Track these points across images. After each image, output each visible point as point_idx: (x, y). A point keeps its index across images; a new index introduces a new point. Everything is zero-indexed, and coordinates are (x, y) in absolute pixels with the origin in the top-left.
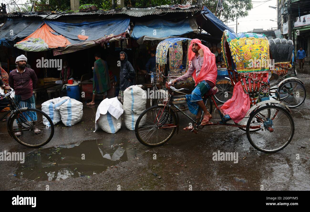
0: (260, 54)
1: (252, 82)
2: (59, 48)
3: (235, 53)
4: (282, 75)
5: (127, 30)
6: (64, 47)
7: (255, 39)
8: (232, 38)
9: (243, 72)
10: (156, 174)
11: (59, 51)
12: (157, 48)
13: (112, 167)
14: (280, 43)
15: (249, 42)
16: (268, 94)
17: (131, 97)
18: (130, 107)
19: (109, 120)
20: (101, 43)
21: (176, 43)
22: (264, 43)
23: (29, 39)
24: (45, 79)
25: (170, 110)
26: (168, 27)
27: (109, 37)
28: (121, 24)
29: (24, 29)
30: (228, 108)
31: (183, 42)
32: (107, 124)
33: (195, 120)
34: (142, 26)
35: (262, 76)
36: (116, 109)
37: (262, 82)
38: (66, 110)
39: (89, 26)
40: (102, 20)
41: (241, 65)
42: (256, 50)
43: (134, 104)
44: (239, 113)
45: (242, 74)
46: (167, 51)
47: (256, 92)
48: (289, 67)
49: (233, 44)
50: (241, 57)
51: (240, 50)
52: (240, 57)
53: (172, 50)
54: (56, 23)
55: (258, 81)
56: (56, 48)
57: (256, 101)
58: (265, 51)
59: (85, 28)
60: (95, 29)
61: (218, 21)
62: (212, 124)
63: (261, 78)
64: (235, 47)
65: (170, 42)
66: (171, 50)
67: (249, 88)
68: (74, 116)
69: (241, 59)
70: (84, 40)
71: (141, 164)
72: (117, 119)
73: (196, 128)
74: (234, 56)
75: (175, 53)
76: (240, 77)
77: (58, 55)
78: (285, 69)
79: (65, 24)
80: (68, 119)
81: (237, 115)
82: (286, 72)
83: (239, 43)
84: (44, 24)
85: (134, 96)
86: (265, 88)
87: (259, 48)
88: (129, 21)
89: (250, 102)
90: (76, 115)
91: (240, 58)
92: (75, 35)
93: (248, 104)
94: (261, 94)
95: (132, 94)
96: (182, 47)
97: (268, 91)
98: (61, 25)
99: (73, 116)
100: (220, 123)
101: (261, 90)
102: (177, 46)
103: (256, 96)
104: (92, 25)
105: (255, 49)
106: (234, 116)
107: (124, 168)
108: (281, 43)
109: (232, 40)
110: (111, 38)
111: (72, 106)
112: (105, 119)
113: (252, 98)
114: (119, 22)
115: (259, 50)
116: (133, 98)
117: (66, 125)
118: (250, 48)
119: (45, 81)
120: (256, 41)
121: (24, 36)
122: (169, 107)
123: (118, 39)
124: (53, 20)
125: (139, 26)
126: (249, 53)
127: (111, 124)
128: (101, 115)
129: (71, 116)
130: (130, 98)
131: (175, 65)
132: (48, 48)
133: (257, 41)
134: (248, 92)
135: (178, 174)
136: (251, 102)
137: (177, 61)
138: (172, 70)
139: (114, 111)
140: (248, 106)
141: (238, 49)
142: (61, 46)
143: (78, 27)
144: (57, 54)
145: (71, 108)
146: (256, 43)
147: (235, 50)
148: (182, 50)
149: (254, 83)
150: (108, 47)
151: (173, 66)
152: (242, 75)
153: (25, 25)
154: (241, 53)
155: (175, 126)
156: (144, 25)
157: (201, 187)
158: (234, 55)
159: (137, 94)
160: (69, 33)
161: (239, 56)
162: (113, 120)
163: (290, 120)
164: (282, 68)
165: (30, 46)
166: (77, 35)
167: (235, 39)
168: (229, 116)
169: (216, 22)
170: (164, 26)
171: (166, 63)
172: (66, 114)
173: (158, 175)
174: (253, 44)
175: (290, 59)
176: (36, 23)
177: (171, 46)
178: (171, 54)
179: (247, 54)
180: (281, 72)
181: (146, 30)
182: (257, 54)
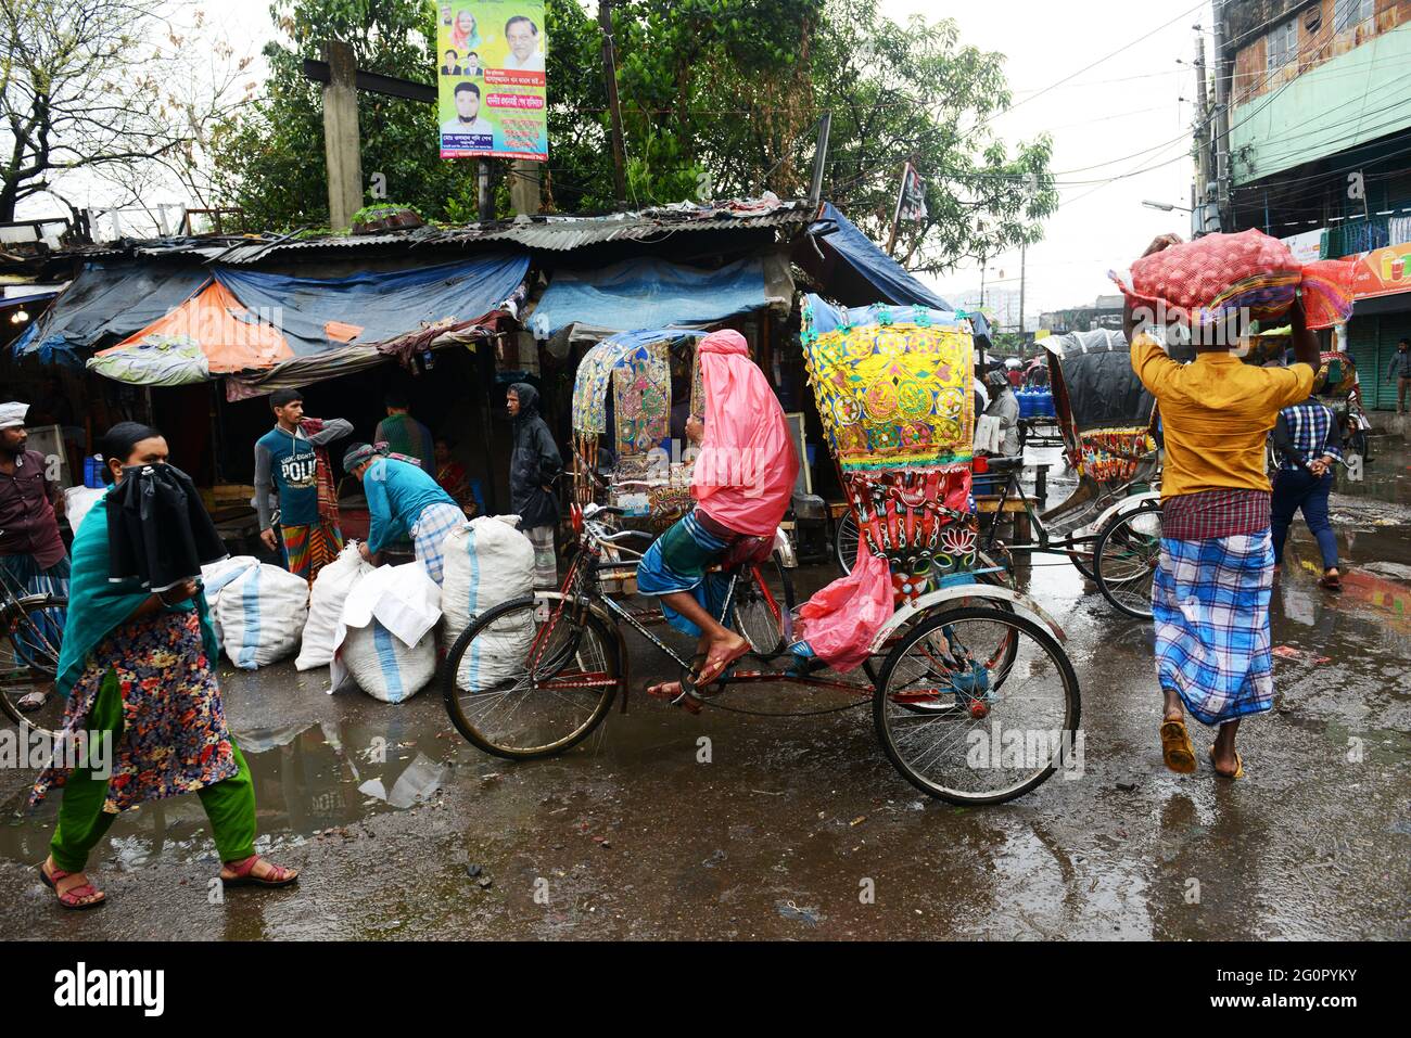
0: (935, 395)
1: (899, 508)
2: (246, 373)
3: (832, 388)
4: (1112, 482)
5: (507, 302)
6: (265, 370)
7: (919, 330)
8: (823, 329)
9: (864, 468)
10: (477, 868)
11: (248, 385)
12: (579, 372)
13: (329, 831)
14: (1107, 350)
15: (892, 344)
16: (970, 560)
17: (467, 561)
18: (466, 602)
19: (380, 650)
20: (399, 354)
21: (642, 349)
22: (953, 347)
23: (145, 340)
24: (217, 489)
25: (583, 615)
26: (676, 289)
27: (435, 327)
28: (494, 278)
29: (137, 302)
30: (828, 613)
31: (671, 348)
32: (372, 667)
33: (687, 662)
34: (576, 285)
35: (942, 485)
36: (407, 608)
37: (942, 510)
38: (238, 607)
39: (377, 288)
40: (427, 264)
41: (855, 439)
42: (918, 375)
43: (479, 589)
44: (848, 636)
45: (859, 476)
46: (607, 380)
47: (916, 552)
48: (1143, 447)
49: (826, 353)
50: (854, 407)
51: (851, 379)
52: (850, 405)
53: (628, 378)
54: (258, 279)
55: (924, 506)
56: (237, 373)
57: (921, 586)
58: (955, 380)
59: (360, 295)
60: (395, 300)
61: (880, 264)
62: (757, 677)
63: (939, 492)
64: (834, 367)
65: (619, 346)
66: (620, 379)
67: (889, 532)
68: (269, 629)
69: (854, 415)
70: (344, 341)
71: (442, 823)
72: (412, 646)
73: (694, 693)
74: (827, 401)
75: (641, 389)
76: (850, 486)
77: (243, 400)
78: (1126, 457)
79: (288, 280)
80: (246, 642)
81: (842, 645)
82: (1131, 470)
83: (847, 346)
84: (212, 283)
85: (480, 560)
86: (959, 533)
87: (930, 369)
88: (526, 266)
89: (896, 591)
90: (278, 626)
91: (849, 409)
92: (317, 321)
93: (885, 597)
94: (943, 561)
95: (473, 552)
96: (668, 367)
97: (970, 549)
98: (272, 284)
99: (263, 629)
100: (789, 674)
101: (941, 544)
102: (648, 361)
103: (922, 565)
104: (385, 284)
105: (916, 370)
106: (829, 647)
107: (372, 836)
108: (1110, 348)
109: (824, 337)
110: (441, 332)
111: (262, 591)
112: (366, 646)
113: (904, 577)
114: (487, 273)
115: (929, 378)
116: (477, 565)
117: (236, 663)
118: (894, 370)
119: (219, 499)
120: (919, 340)
121: (133, 328)
122: (580, 606)
123: (464, 337)
124: (244, 268)
125: (563, 284)
126: (886, 389)
127: (389, 665)
128: (350, 629)
129: (257, 630)
130: (464, 567)
131: (640, 439)
132: (206, 371)
133: (925, 339)
134: (885, 551)
135: (562, 874)
136: (901, 590)
137: (648, 422)
138: (627, 459)
139: (400, 617)
140: (885, 609)
141: (841, 374)
142: (255, 364)
143: (334, 294)
144: (241, 397)
145: (260, 600)
146: (920, 348)
147: (833, 375)
148: (669, 380)
149: (910, 514)
150: (428, 366)
151: (632, 444)
152: (859, 480)
153: (143, 285)
154: (855, 390)
155: (610, 682)
156: (587, 283)
157: (628, 931)
158: (828, 395)
159: (492, 549)
160: (296, 315)
161: (848, 400)
162: (397, 651)
163: (1060, 673)
164: (1113, 454)
165: (142, 364)
166: (324, 323)
167: (835, 332)
168: (810, 648)
169: (873, 266)
170: (664, 284)
171: (602, 428)
172: (238, 622)
173: (484, 871)
174: (907, 350)
175: (1146, 415)
176: (182, 281)
177: (621, 363)
178: (620, 395)
179: (878, 394)
180: (1106, 471)
181: (589, 299)
182: (920, 392)
